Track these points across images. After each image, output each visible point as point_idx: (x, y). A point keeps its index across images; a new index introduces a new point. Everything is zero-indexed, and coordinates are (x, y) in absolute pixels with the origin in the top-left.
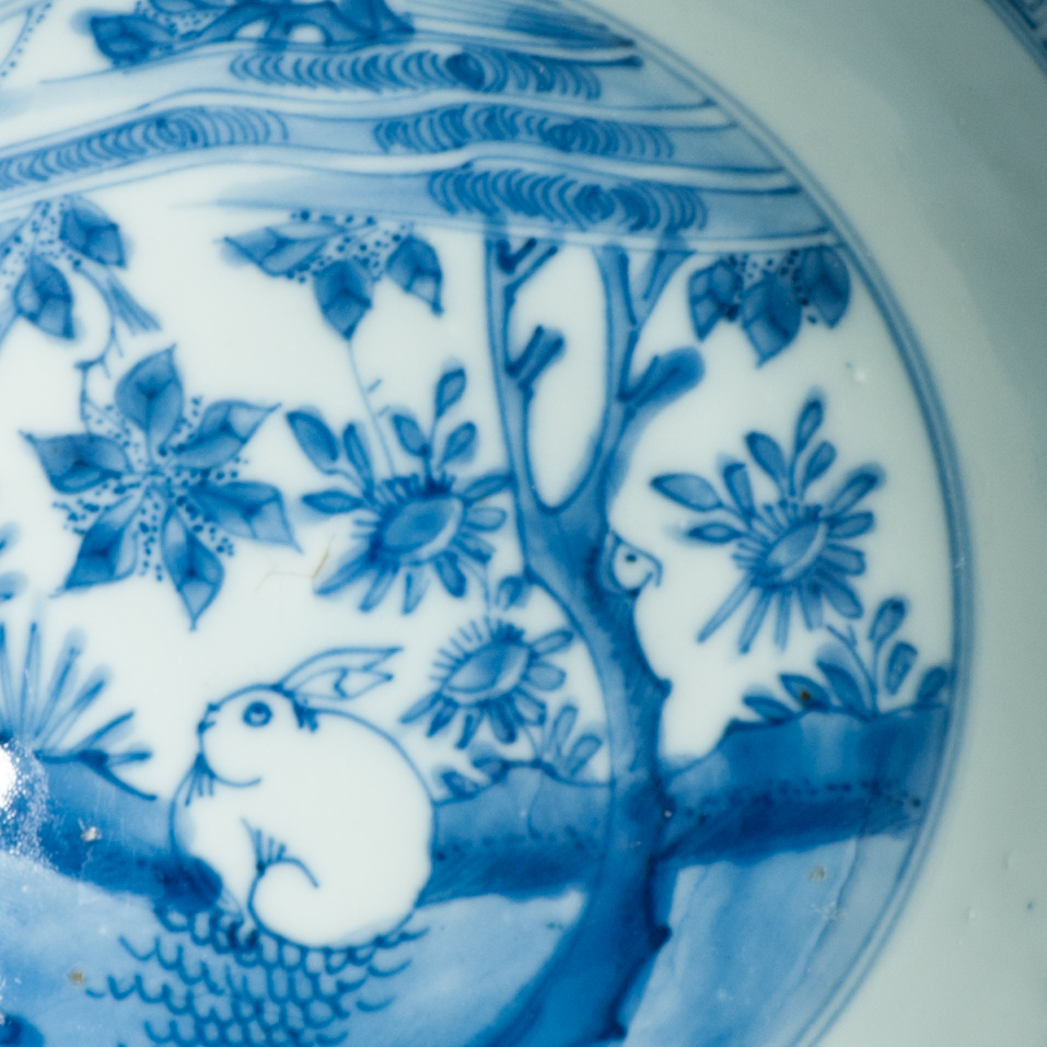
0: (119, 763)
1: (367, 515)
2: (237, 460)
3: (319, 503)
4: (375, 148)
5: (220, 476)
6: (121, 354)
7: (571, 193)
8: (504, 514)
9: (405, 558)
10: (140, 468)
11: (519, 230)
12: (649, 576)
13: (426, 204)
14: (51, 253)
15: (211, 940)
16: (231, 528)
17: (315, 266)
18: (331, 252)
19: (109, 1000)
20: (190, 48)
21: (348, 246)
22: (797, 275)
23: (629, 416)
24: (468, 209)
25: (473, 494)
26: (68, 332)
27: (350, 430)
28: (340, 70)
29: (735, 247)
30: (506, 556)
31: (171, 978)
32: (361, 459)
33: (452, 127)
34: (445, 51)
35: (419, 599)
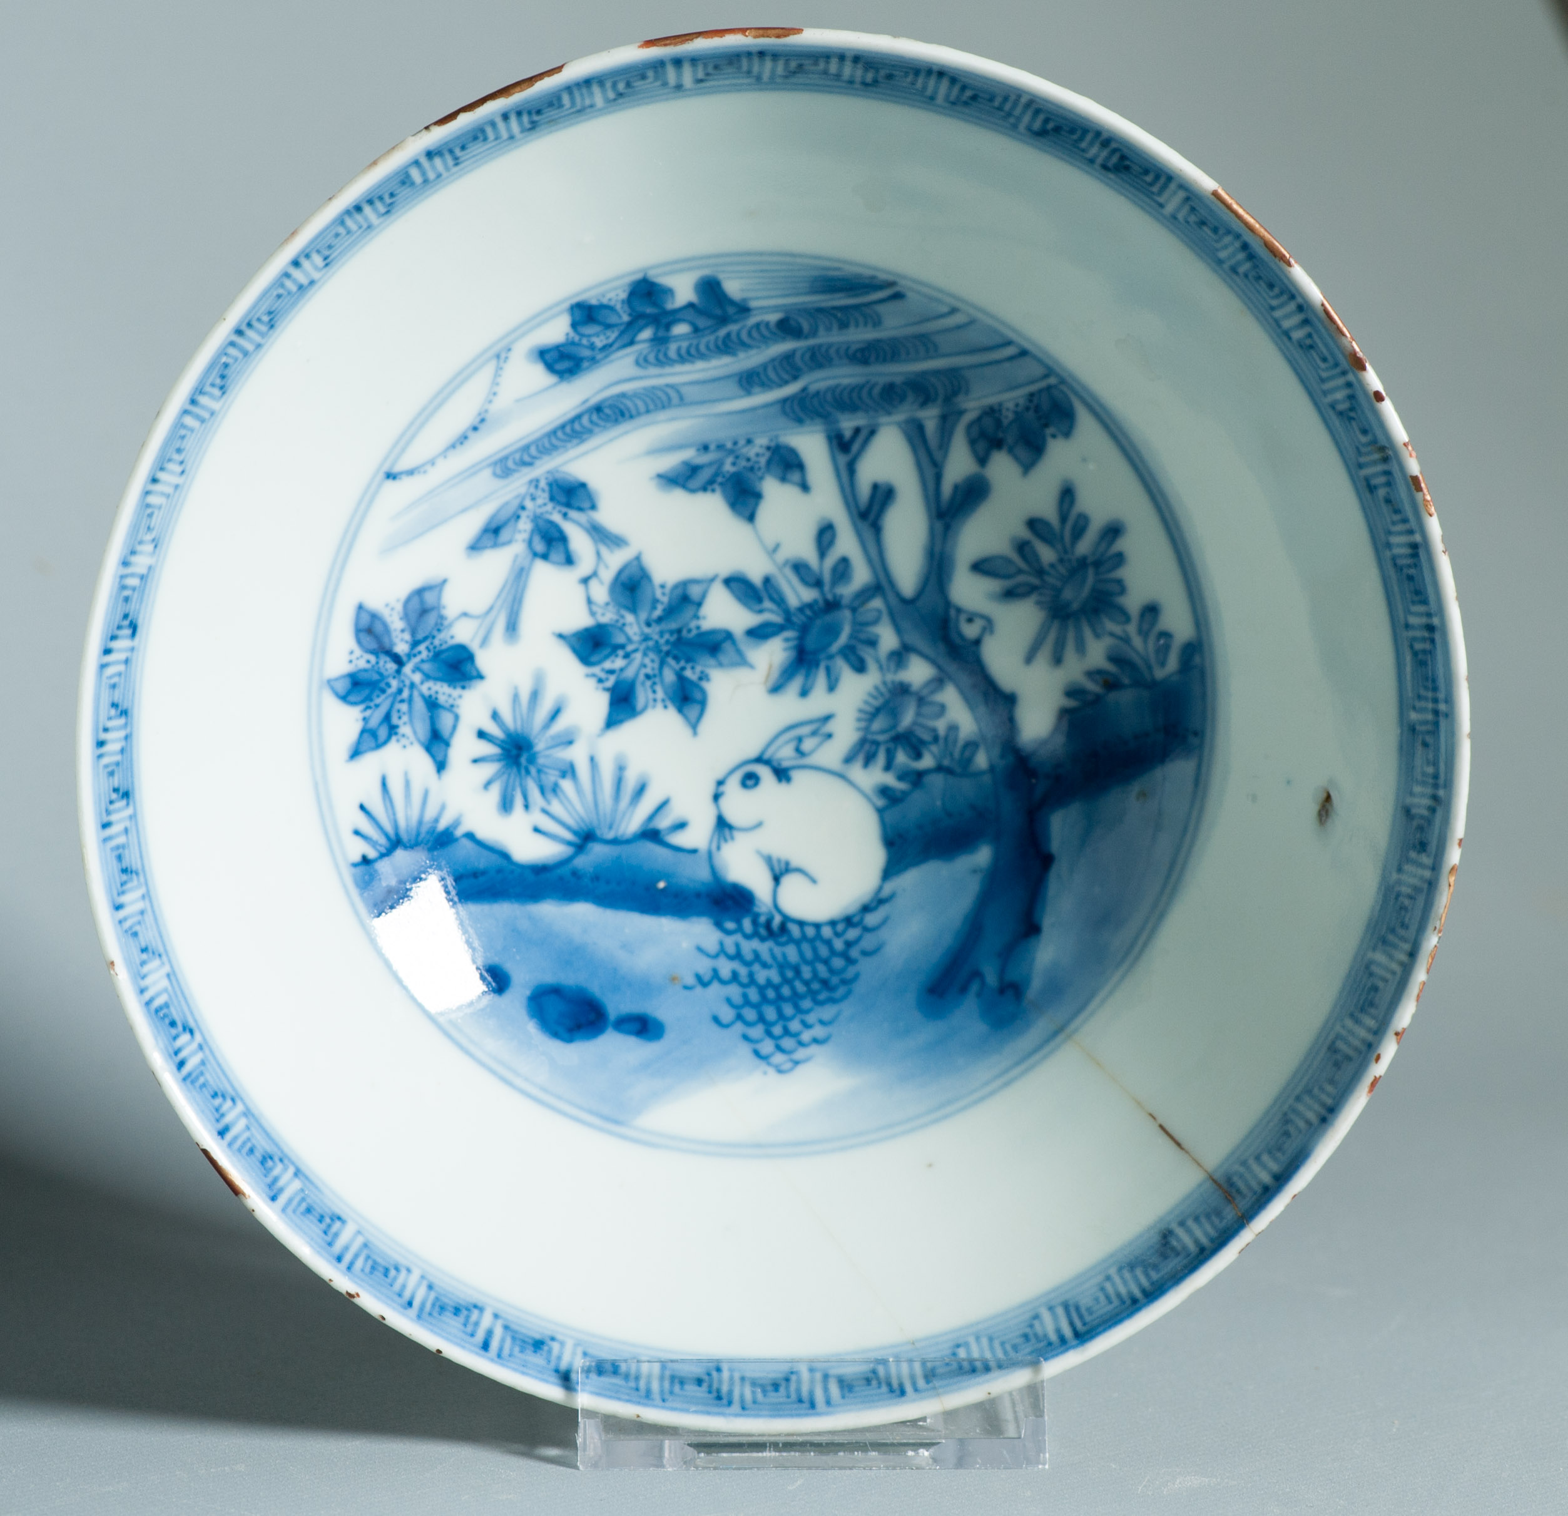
0: (668, 834)
1: (790, 634)
2: (698, 618)
4: (742, 393)
5: (689, 631)
6: (607, 567)
7: (876, 391)
8: (880, 612)
9: (822, 656)
10: (636, 638)
11: (847, 424)
12: (984, 629)
13: (783, 422)
14: (547, 512)
15: (755, 934)
16: (705, 664)
17: (719, 480)
18: (728, 468)
19: (699, 990)
20: (606, 357)
21: (738, 461)
22: (1037, 409)
23: (947, 528)
24: (812, 419)
25: (857, 603)
26: (569, 561)
27: (767, 580)
28: (708, 347)
29: (992, 400)
30: (888, 639)
31: (736, 965)
32: (779, 601)
33: (789, 368)
34: (773, 318)
35: (837, 680)
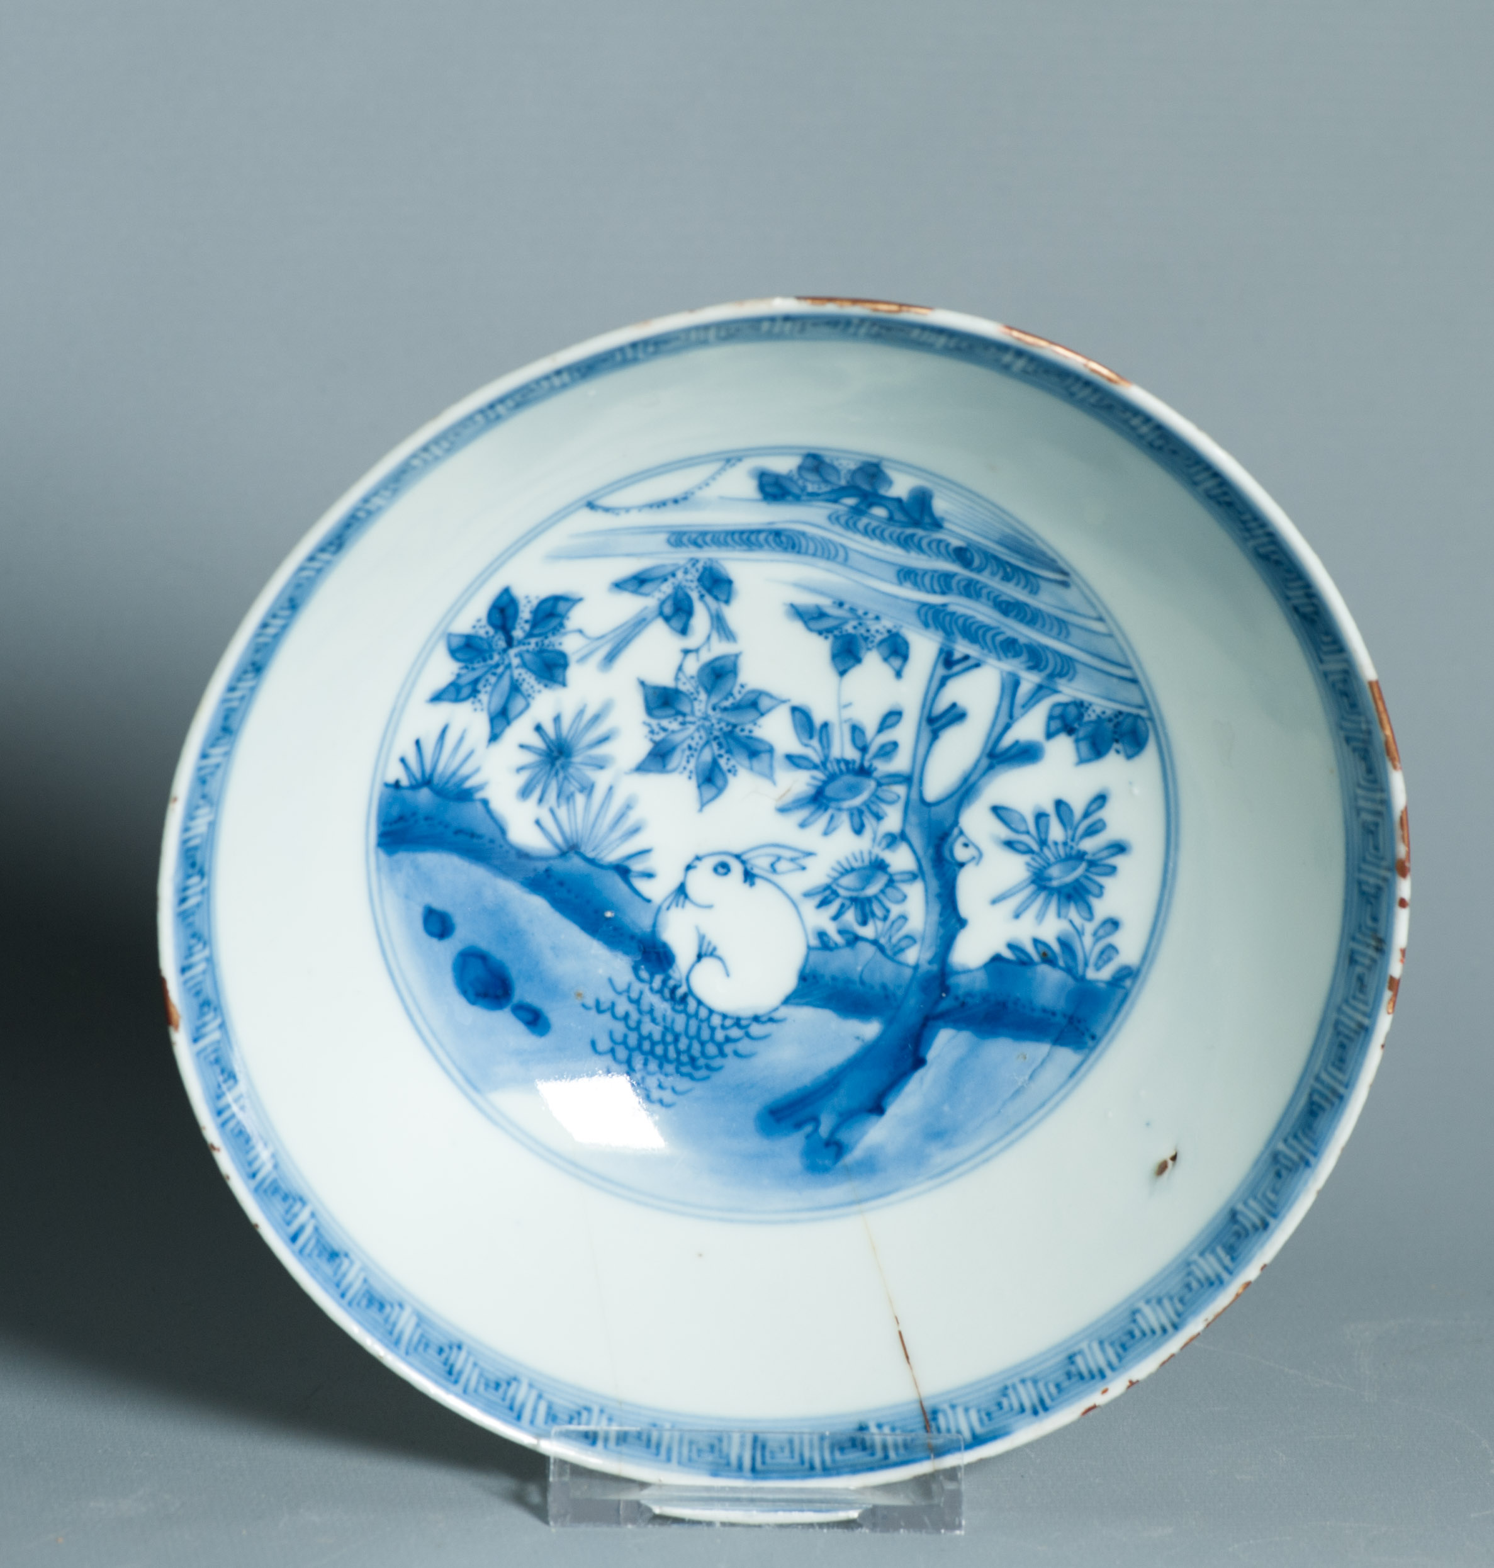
0: (635, 877)
1: (820, 775)
2: (755, 724)
3: (794, 761)
4: (895, 580)
5: (742, 730)
6: (709, 650)
7: (1000, 638)
8: (899, 797)
9: (833, 804)
10: (698, 714)
11: (962, 648)
12: (973, 858)
13: (913, 619)
14: (690, 587)
15: (660, 992)
16: (740, 761)
17: (836, 633)
18: (849, 628)
19: (593, 1012)
20: (810, 501)
21: (859, 627)
22: (1117, 725)
23: (991, 767)
24: (937, 628)
25: (883, 781)
26: (684, 631)
27: (825, 725)
28: (891, 536)
29: (1086, 697)
30: (893, 820)
31: (632, 1009)
32: (825, 743)
33: (944, 583)
34: (956, 543)
35: (834, 829)
